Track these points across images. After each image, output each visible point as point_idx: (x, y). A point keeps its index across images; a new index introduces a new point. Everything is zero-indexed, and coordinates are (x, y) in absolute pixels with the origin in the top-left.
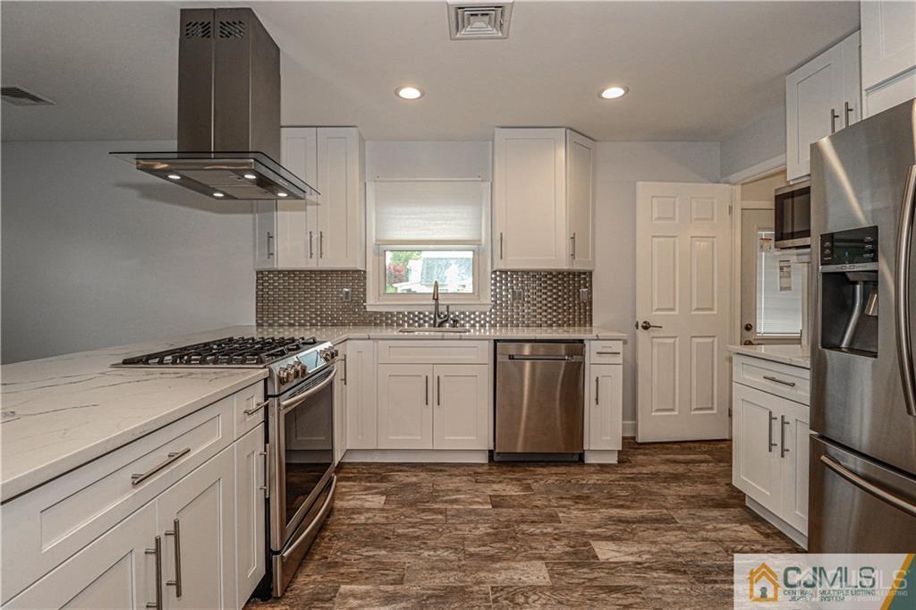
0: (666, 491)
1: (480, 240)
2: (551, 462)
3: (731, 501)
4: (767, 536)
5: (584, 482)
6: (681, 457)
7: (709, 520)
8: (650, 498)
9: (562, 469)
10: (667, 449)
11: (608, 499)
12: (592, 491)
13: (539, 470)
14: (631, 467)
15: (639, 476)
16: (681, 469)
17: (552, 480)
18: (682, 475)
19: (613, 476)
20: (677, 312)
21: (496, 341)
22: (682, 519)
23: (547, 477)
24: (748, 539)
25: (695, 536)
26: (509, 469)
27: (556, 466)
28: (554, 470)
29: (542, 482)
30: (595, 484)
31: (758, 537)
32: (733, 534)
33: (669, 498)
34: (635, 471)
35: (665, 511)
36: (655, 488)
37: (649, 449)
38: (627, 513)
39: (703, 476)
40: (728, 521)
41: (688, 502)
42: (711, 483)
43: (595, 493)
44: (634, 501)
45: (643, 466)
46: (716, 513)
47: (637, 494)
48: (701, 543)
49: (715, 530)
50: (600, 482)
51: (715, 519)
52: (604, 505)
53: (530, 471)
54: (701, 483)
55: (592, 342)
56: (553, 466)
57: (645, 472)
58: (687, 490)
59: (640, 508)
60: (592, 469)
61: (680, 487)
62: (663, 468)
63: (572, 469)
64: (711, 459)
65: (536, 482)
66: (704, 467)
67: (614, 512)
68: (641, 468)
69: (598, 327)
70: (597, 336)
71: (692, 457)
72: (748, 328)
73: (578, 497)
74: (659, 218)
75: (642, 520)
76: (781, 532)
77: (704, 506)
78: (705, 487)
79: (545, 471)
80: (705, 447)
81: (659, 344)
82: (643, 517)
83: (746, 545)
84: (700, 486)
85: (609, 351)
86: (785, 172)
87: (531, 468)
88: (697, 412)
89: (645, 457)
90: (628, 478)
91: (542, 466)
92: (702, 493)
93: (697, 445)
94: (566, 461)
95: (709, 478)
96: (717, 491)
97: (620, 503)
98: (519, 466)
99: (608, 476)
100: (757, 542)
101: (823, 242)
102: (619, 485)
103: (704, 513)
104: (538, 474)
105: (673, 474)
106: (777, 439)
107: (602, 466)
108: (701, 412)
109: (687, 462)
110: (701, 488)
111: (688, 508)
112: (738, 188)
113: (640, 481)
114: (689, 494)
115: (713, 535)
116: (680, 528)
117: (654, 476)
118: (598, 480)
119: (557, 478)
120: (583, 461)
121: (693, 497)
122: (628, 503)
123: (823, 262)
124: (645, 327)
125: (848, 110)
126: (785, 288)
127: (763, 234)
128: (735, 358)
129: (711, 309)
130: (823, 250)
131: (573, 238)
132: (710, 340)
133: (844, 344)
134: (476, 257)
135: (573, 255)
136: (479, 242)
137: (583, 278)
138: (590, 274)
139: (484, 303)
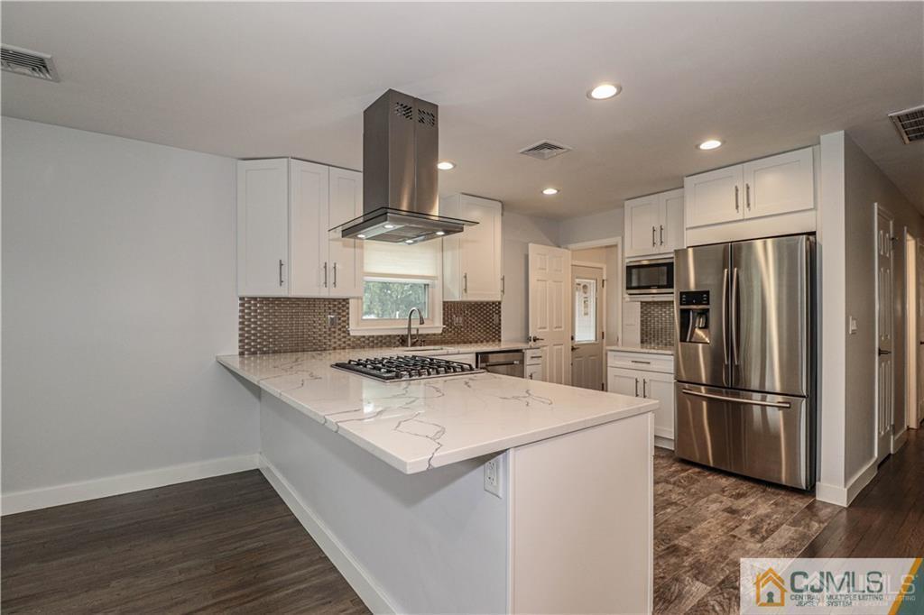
20: (548, 330)
21: (477, 354)
55: (527, 350)
69: (506, 341)
72: (572, 339)
74: (540, 269)
85: (536, 356)
112: (571, 252)
123: (681, 304)
124: (535, 340)
125: (662, 229)
126: (586, 314)
127: (577, 281)
128: (609, 353)
129: (561, 327)
130: (681, 298)
131: (503, 279)
132: (560, 347)
133: (688, 340)
134: (430, 290)
135: (503, 291)
136: (436, 278)
137: (497, 307)
138: (498, 304)
139: (437, 326)
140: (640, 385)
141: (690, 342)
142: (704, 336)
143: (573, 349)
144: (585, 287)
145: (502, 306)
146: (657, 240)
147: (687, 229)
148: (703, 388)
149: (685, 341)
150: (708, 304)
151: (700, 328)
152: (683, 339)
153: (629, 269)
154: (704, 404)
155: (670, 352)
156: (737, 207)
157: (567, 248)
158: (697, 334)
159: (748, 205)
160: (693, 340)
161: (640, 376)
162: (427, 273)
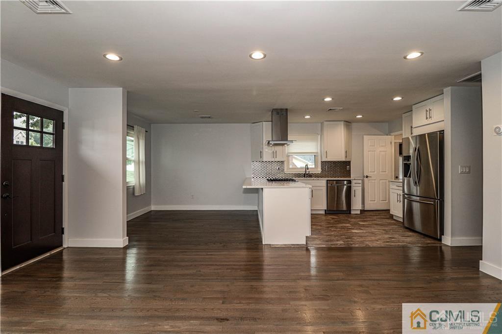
3: (390, 217)
6: (377, 213)
10: (373, 211)
11: (359, 218)
19: (360, 215)
20: (376, 173)
21: (327, 180)
40: (389, 220)
44: (366, 218)
49: (386, 221)
60: (353, 214)
67: (362, 219)
70: (353, 179)
74: (370, 146)
81: (371, 182)
85: (358, 183)
87: (337, 214)
88: (382, 202)
94: (346, 213)
98: (333, 214)
106: (399, 199)
107: (356, 214)
109: (379, 213)
120: (351, 213)
123: (404, 161)
124: (367, 177)
129: (385, 172)
130: (404, 159)
131: (346, 152)
132: (384, 181)
134: (316, 157)
135: (346, 157)
136: (317, 153)
137: (348, 163)
138: (350, 162)
139: (319, 170)
140: (399, 196)
145: (351, 163)
149: (407, 177)
150: (410, 161)
156: (426, 119)
161: (399, 192)
162: (313, 152)
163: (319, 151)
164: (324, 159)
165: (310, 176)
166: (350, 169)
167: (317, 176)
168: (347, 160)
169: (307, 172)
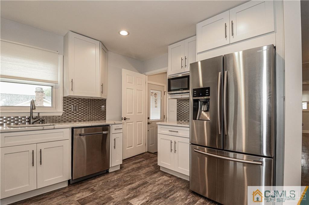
0: (139, 173)
1: (58, 82)
2: (96, 176)
3: (157, 170)
4: (170, 177)
5: (113, 180)
6: (137, 161)
7: (155, 178)
8: (136, 177)
9: (102, 178)
10: (131, 159)
11: (124, 183)
12: (118, 182)
13: (93, 181)
14: (125, 169)
15: (129, 171)
16: (139, 165)
17: (101, 183)
18: (140, 166)
19: (121, 174)
20: (133, 114)
22: (149, 181)
23: (98, 183)
24: (167, 180)
25: (155, 185)
26: (80, 185)
27: (99, 177)
28: (99, 179)
29: (98, 186)
30: (117, 179)
31: (169, 178)
32: (163, 180)
33: (142, 175)
34: (126, 170)
35: (143, 180)
36: (136, 173)
37: (126, 161)
38: (134, 185)
39: (145, 165)
40: (160, 176)
41: (147, 175)
42: (149, 167)
43: (119, 182)
44: (133, 180)
45: (128, 167)
46: (156, 175)
47: (132, 178)
48: (158, 186)
49: (159, 180)
50: (118, 178)
51: (156, 177)
52: (125, 186)
53: (90, 183)
54: (146, 167)
55: (113, 125)
56: (98, 178)
57: (130, 169)
58: (144, 171)
59: (136, 182)
60: (113, 174)
61: (142, 170)
62: (134, 166)
63: (106, 176)
64: (144, 159)
65: (95, 186)
66: (144, 162)
67: (129, 187)
68: (128, 168)
69: (108, 120)
70: (115, 123)
71: (139, 160)
72: (148, 118)
73: (115, 186)
74: (128, 82)
75: (139, 186)
76: (172, 175)
77: (152, 174)
78: (148, 168)
79: (96, 180)
80: (141, 156)
81: (128, 125)
82: (138, 185)
83: (168, 182)
84: (147, 168)
85: (118, 128)
86: (166, 73)
87: (90, 182)
88: (138, 146)
89: (127, 164)
90: (126, 173)
91: (94, 179)
92: (149, 170)
93: (138, 156)
94: (102, 174)
95: (147, 165)
96: (151, 168)
97: (129, 182)
98: (84, 182)
99: (120, 174)
100: (169, 180)
101: (193, 91)
102: (125, 176)
103: (153, 177)
104: (94, 183)
105: (138, 167)
106: (173, 148)
107: (115, 171)
108: (139, 145)
109: (139, 162)
110: (148, 169)
111: (148, 177)
112: (147, 76)
113: (130, 173)
114: (146, 172)
115: (159, 182)
116: (150, 184)
117: (133, 170)
118: (117, 177)
119: (102, 182)
120: (109, 172)
121: (147, 172)
122: (132, 182)
123: (194, 96)
124: (125, 119)
125: (186, 59)
126: (156, 107)
127: (152, 91)
128: (158, 126)
129: (141, 113)
130: (194, 93)
131: (102, 85)
132: (141, 122)
133: (197, 119)
134: (54, 90)
135: (102, 92)
136: (56, 83)
137: (103, 102)
138: (105, 100)
139: (59, 111)
140: (173, 144)
141: (199, 120)
142: (207, 116)
143: (149, 123)
144: (155, 94)
145: (107, 101)
146: (183, 65)
147: (198, 53)
148: (206, 149)
149: (196, 119)
150: (209, 95)
151: (204, 111)
152: (195, 118)
153: (169, 80)
154: (206, 158)
155: (188, 126)
156: (226, 37)
157: (145, 74)
158: (203, 114)
159: (233, 34)
160: (200, 119)
161: (173, 139)
162: (49, 79)
163: (59, 80)
164: (69, 94)
165: (41, 120)
166: (105, 110)
167: (54, 120)
168: (103, 97)
169: (35, 115)
